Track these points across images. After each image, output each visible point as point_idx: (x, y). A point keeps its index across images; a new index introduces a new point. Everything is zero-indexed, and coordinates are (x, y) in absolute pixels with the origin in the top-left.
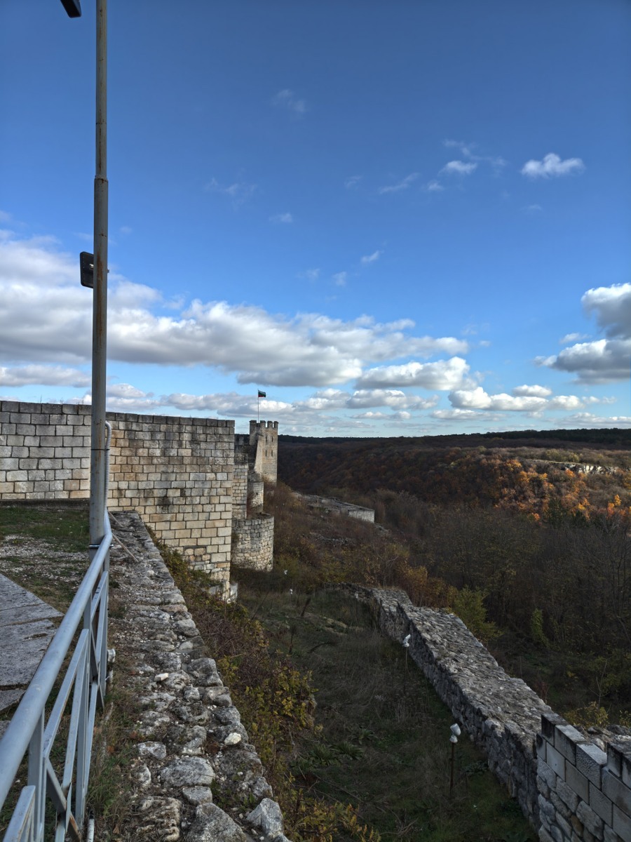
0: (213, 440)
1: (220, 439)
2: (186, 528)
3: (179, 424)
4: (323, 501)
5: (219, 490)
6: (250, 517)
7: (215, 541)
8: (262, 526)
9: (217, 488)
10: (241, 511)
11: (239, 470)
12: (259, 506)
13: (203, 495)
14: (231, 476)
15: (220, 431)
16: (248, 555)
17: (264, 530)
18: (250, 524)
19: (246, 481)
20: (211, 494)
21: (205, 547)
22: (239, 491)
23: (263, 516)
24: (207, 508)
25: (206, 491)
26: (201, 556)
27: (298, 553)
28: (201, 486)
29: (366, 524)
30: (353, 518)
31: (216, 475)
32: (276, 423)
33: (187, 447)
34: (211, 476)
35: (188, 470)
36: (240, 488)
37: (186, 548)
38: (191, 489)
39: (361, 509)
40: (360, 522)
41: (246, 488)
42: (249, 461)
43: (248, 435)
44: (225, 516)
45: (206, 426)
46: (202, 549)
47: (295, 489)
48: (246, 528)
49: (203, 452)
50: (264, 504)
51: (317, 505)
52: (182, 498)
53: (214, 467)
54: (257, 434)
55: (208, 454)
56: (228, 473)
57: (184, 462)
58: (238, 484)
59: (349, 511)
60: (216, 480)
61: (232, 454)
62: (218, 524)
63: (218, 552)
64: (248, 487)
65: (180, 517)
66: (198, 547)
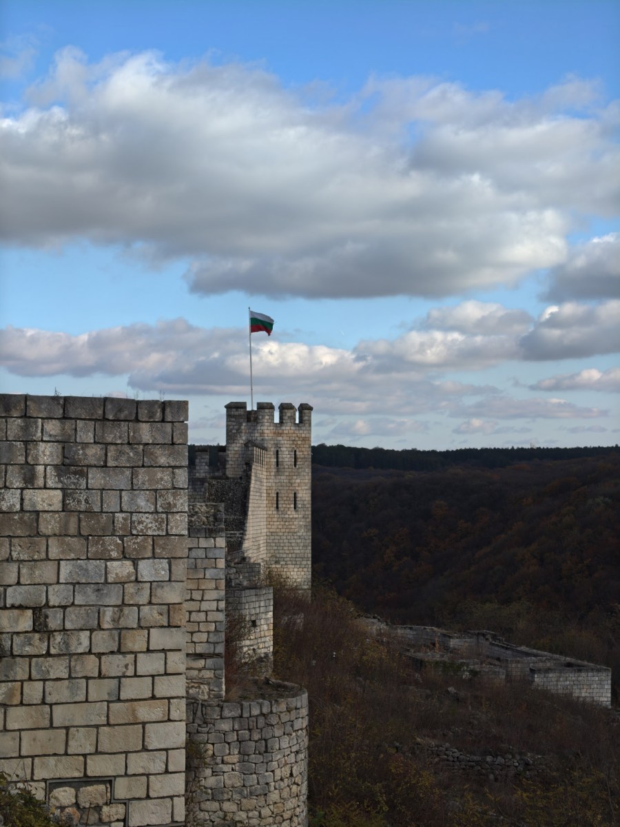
0: (123, 461)
1: (144, 459)
2: (51, 727)
3: (25, 416)
4: (453, 643)
5: (146, 610)
6: (236, 692)
7: (138, 763)
8: (274, 720)
9: (139, 606)
10: (208, 674)
11: (201, 553)
12: (260, 660)
13: (100, 628)
14: (180, 568)
15: (146, 433)
16: (234, 808)
17: (278, 733)
18: (236, 713)
19: (223, 583)
20: (122, 623)
21: (109, 781)
22: (202, 616)
23: (273, 691)
24: (114, 665)
25: (108, 614)
26: (98, 808)
27: (382, 799)
28: (93, 598)
29: (586, 710)
30: (545, 694)
31: (136, 566)
32: (305, 409)
33: (50, 483)
34: (120, 569)
35: (54, 552)
36: (205, 606)
37: (53, 784)
38: (64, 607)
39: (569, 665)
40: (569, 704)
41: (222, 605)
42: (230, 525)
43: (222, 449)
44: (166, 687)
45: (105, 419)
46: (102, 787)
47: (367, 609)
48: (225, 726)
49: (95, 498)
50: (275, 653)
51: (436, 656)
52: (37, 636)
53: (130, 543)
54: (249, 444)
55: (112, 503)
56: (170, 560)
57: (43, 529)
58: (197, 595)
59: (533, 671)
60: (137, 581)
61: (182, 503)
62: (145, 712)
63: (148, 797)
64: (227, 603)
65: (34, 691)
66: (87, 780)
